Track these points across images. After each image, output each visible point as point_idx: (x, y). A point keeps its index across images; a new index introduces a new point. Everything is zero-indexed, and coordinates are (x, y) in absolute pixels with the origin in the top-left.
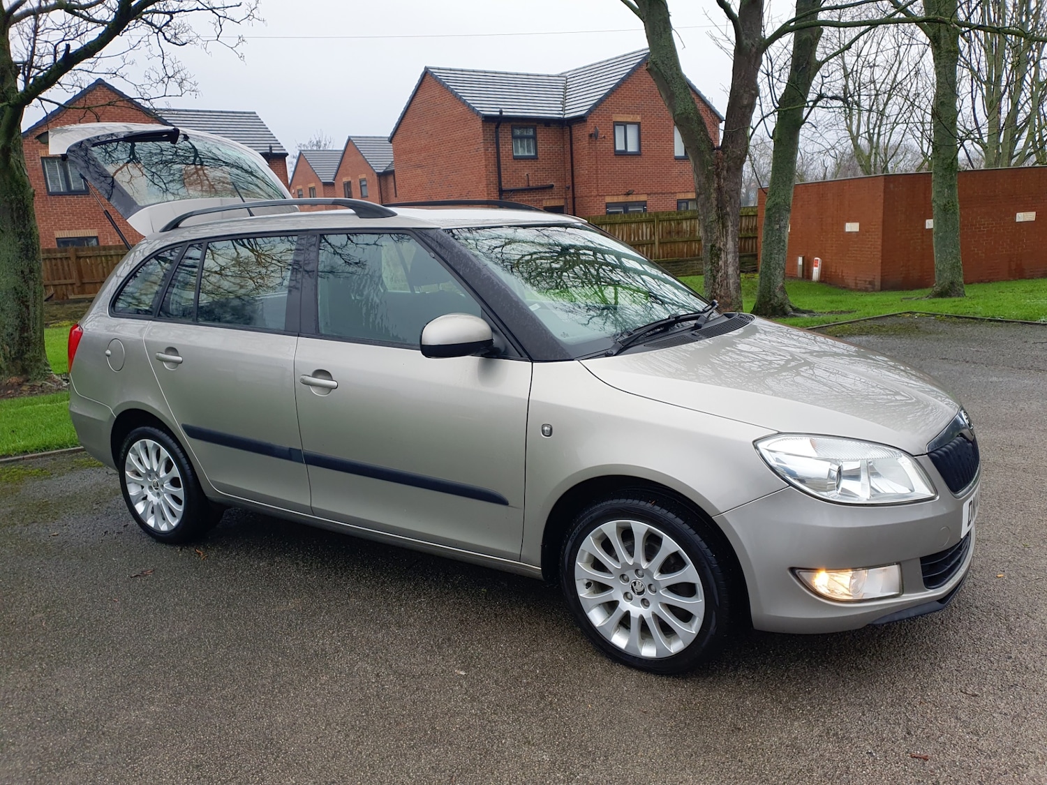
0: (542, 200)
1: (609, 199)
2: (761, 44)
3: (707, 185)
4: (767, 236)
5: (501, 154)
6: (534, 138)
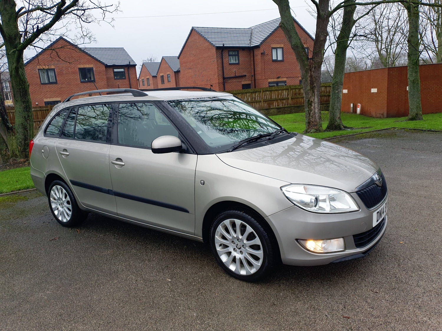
0: (241, 82)
1: (270, 80)
2: (328, 14)
3: (306, 75)
4: (333, 96)
5: (224, 63)
6: (238, 55)
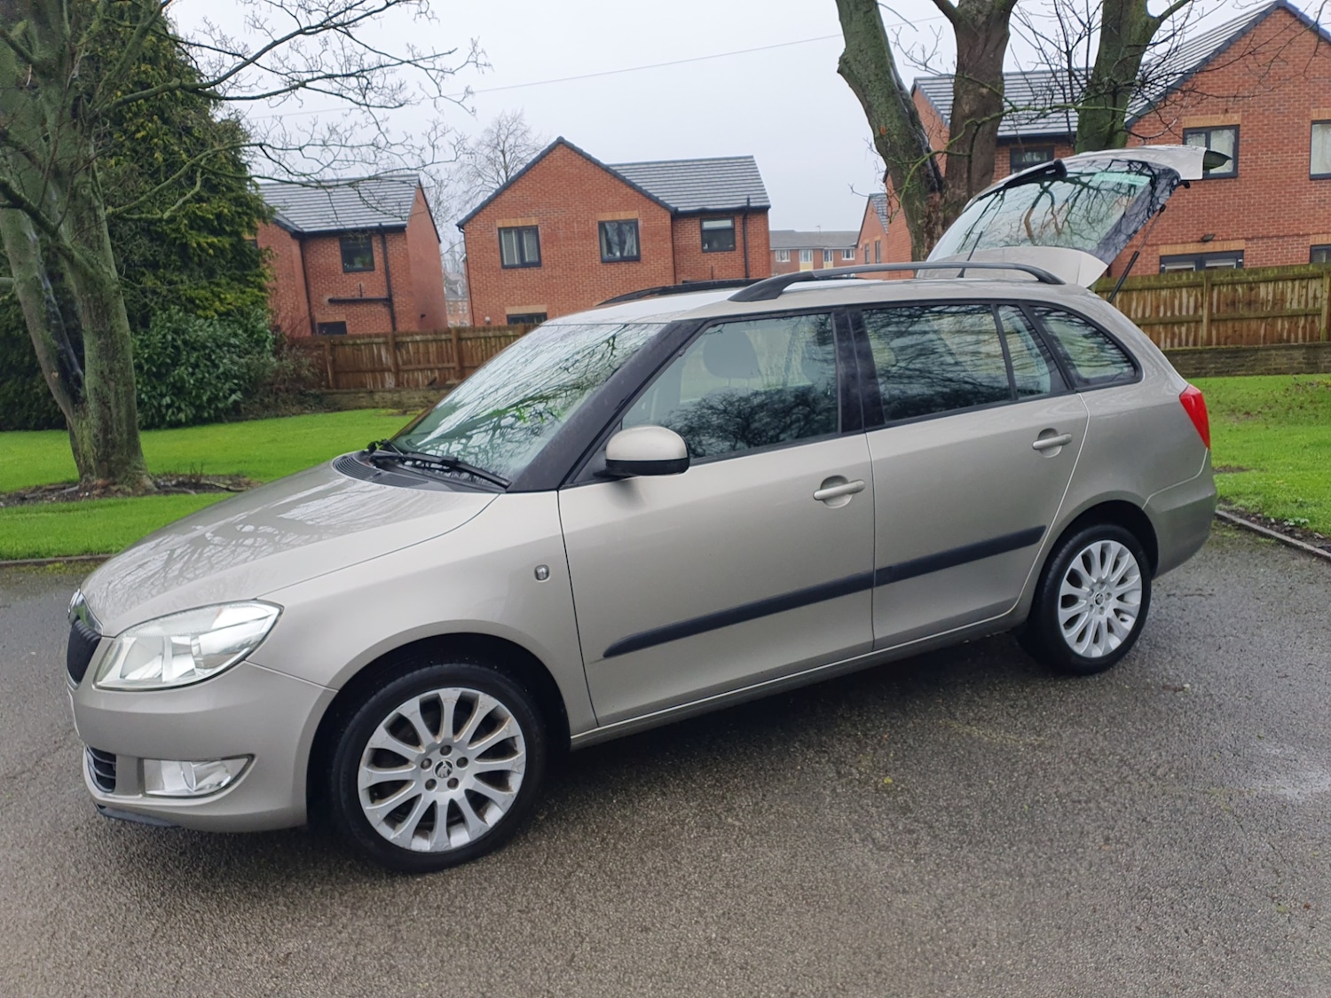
1: (1165, 250)
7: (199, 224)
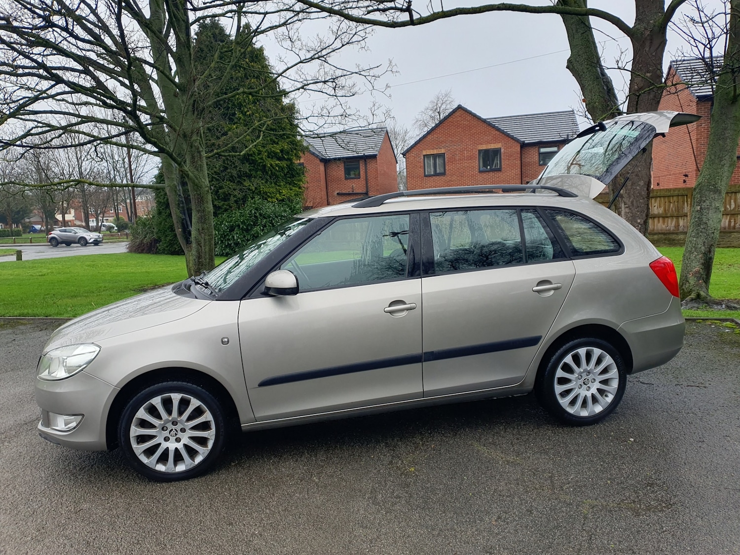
4: (692, 217)
7: (272, 155)
